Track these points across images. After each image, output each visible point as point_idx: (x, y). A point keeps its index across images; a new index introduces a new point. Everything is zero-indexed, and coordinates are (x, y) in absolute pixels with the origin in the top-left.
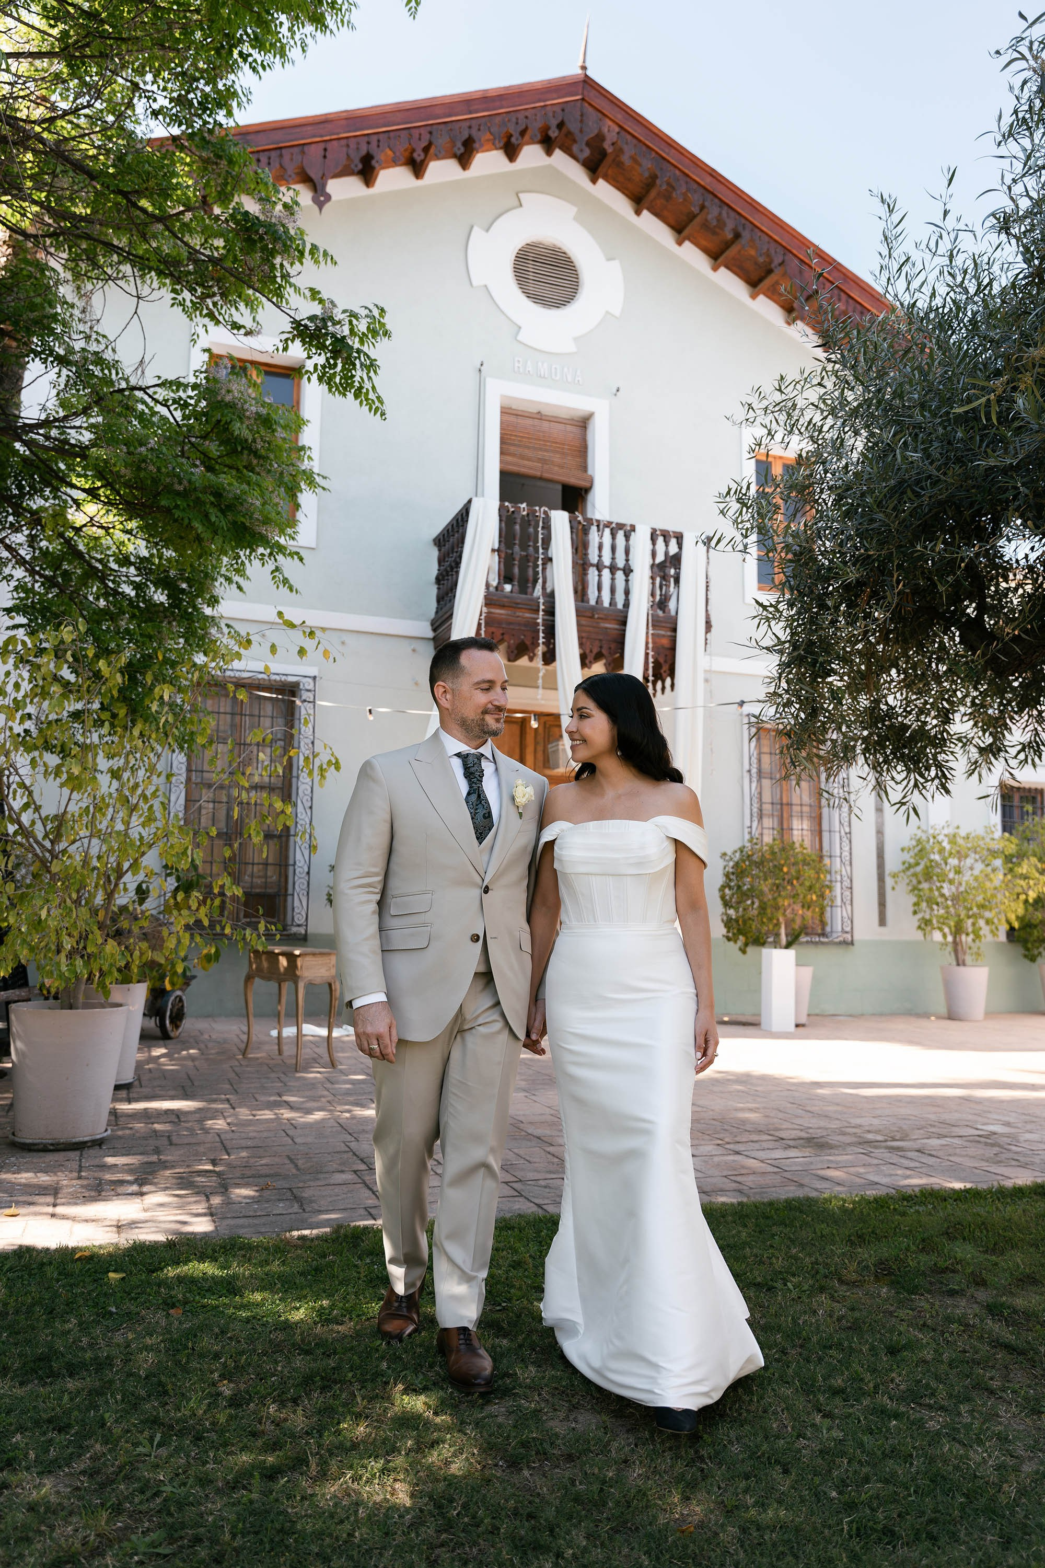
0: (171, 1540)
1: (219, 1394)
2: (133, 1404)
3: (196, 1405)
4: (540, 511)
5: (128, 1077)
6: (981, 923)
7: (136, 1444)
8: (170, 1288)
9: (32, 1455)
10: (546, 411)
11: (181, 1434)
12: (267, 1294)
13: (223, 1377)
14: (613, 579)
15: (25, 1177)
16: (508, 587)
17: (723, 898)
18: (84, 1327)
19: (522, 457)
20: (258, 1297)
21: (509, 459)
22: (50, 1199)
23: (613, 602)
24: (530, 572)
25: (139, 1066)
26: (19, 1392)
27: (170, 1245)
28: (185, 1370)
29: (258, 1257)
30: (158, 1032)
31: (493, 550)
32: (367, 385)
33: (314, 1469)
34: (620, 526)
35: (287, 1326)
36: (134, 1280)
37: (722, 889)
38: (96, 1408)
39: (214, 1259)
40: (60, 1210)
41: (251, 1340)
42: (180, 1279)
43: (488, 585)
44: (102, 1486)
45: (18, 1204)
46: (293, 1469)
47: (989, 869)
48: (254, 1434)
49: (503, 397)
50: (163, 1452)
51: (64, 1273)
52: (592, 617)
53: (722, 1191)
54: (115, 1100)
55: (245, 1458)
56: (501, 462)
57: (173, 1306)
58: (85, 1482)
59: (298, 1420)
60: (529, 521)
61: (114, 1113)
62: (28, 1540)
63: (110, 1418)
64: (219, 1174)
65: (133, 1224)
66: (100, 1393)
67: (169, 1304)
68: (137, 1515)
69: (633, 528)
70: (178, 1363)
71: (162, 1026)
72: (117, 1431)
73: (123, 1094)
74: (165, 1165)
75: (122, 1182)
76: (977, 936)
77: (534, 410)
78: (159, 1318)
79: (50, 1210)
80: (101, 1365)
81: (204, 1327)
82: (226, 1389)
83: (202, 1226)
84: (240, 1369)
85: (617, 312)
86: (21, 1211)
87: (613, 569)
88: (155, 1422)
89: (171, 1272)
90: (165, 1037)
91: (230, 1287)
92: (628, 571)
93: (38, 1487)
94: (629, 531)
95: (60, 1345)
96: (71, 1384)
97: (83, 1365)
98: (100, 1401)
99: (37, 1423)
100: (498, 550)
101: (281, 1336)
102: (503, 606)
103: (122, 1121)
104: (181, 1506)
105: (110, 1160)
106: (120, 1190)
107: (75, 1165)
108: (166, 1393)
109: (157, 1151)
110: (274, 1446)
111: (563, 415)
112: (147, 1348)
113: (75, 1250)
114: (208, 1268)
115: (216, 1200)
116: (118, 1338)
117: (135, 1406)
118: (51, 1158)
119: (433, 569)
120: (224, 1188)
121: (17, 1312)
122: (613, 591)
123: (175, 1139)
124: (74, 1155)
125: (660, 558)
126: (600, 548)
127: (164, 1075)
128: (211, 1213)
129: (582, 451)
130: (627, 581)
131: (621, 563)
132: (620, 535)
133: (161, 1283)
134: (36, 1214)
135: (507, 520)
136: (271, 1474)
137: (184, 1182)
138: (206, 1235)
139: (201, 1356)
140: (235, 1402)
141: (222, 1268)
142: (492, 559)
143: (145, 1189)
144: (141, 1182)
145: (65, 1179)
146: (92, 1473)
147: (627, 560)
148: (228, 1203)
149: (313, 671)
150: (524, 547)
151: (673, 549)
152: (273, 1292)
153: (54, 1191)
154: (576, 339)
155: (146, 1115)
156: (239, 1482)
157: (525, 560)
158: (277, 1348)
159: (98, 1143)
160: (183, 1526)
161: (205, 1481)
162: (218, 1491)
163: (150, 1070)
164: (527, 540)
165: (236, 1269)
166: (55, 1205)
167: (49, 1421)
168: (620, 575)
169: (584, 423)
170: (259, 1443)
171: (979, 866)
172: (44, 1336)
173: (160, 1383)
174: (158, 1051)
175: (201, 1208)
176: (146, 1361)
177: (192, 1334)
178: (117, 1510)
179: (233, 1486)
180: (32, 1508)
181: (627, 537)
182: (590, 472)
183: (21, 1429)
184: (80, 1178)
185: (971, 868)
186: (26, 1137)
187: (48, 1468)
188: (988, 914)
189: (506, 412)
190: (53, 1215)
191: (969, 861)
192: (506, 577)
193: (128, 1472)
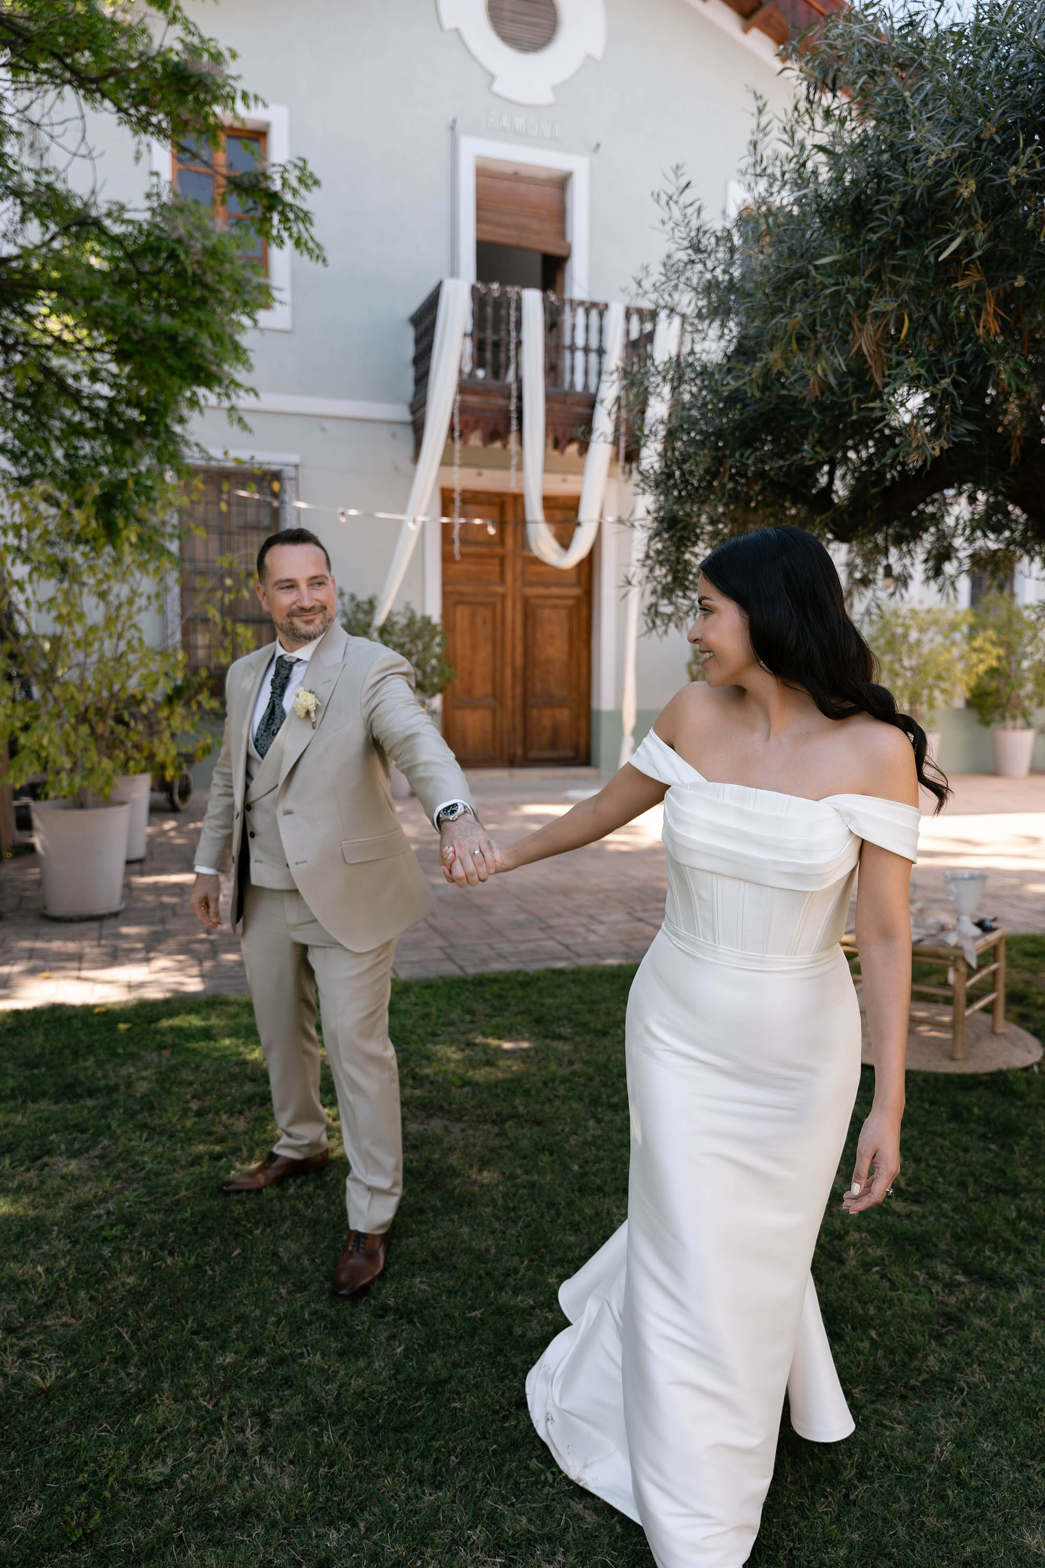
0: (149, 1194)
1: (189, 1109)
2: (131, 1115)
3: (171, 1116)
4: (512, 291)
5: (140, 851)
6: (937, 693)
7: (130, 1140)
8: (163, 1035)
9: (63, 1147)
10: (524, 172)
11: (161, 1133)
12: (234, 1040)
13: (193, 1097)
14: (587, 362)
15: (56, 945)
16: (481, 373)
17: (690, 672)
18: (99, 1064)
19: (499, 225)
20: (227, 1042)
21: (485, 227)
22: (75, 964)
23: (586, 386)
24: (503, 357)
25: (151, 840)
26: (54, 1108)
27: (166, 1002)
28: (168, 1092)
29: (232, 1009)
30: (167, 805)
31: (465, 335)
32: (305, 235)
33: (245, 1153)
34: (594, 305)
35: (245, 1063)
36: (137, 1030)
37: (689, 666)
38: (106, 1117)
39: (197, 1012)
40: (84, 974)
41: (217, 1072)
42: (172, 1029)
43: (461, 372)
44: (108, 1165)
45: (52, 969)
46: (233, 1153)
47: (947, 642)
48: (210, 1134)
49: (478, 157)
50: (148, 1144)
51: (86, 1024)
52: (564, 402)
53: (612, 954)
54: (127, 874)
55: (201, 1148)
56: (478, 230)
57: (165, 1048)
58: (97, 1162)
59: (240, 1125)
60: (501, 304)
61: (128, 887)
62: (60, 1195)
63: (114, 1124)
64: (212, 942)
65: (141, 985)
66: (109, 1108)
67: (161, 1047)
68: (130, 1181)
69: (606, 306)
70: (163, 1088)
71: (171, 800)
72: (119, 1132)
73: (136, 867)
74: (169, 934)
75: (132, 950)
76: (931, 706)
77: (509, 170)
78: (153, 1057)
79: (75, 973)
80: (111, 1090)
81: (184, 1064)
82: (194, 1105)
83: (194, 985)
84: (207, 1092)
85: (598, 53)
86: (54, 974)
87: (586, 350)
88: (143, 1126)
89: (165, 1023)
90: (173, 809)
91: (207, 1034)
92: (601, 352)
93: (67, 1166)
94: (602, 309)
95: (82, 1077)
96: (90, 1103)
97: (99, 1090)
98: (109, 1114)
99: (66, 1128)
100: (472, 335)
101: (236, 1070)
102: (475, 393)
103: (135, 893)
104: (157, 1175)
105: (125, 930)
106: (132, 956)
107: (95, 934)
108: (153, 1108)
109: (163, 921)
110: (221, 1140)
111: (542, 175)
112: (143, 1079)
113: (95, 1006)
114: (195, 1021)
115: (208, 964)
116: (124, 1072)
117: (132, 1116)
118: (77, 928)
119: (410, 351)
120: (214, 953)
121: (52, 1053)
122: (586, 373)
123: (178, 910)
124: (94, 925)
125: (634, 335)
126: (574, 327)
127: (173, 848)
128: (202, 976)
129: (560, 215)
130: (600, 363)
131: (594, 344)
132: (594, 314)
133: (156, 1032)
134: (66, 977)
135: (479, 301)
136: (217, 1157)
137: (184, 949)
138: (195, 994)
139: (181, 1084)
140: (199, 1114)
141: (204, 1019)
142: (464, 344)
143: (152, 955)
144: (148, 949)
145: (89, 948)
146: (102, 1157)
147: (601, 341)
148: (218, 966)
149: (294, 458)
150: (496, 330)
151: (648, 327)
152: (238, 1038)
153: (79, 958)
154: (555, 88)
155: (157, 889)
156: (196, 1161)
157: (496, 345)
158: (234, 1077)
159: (115, 915)
160: (158, 1186)
161: (173, 1161)
162: (182, 1167)
163: (161, 844)
164: (499, 322)
165: (214, 1021)
166: (80, 969)
167: (75, 1126)
168: (593, 357)
169: (562, 183)
170: (213, 1138)
171: (939, 639)
172: (71, 1070)
173: (151, 1102)
174: (169, 825)
175: (195, 971)
176: (142, 1087)
177: (175, 1069)
178: (117, 1177)
179: (192, 1164)
180: (63, 1177)
181: (601, 315)
182: (568, 238)
183: (56, 1131)
184: (99, 946)
185: (932, 641)
186: (57, 909)
187: (74, 1155)
188: (944, 685)
189: (484, 174)
190: (79, 978)
191: (930, 634)
192: (479, 362)
193: (125, 1156)
